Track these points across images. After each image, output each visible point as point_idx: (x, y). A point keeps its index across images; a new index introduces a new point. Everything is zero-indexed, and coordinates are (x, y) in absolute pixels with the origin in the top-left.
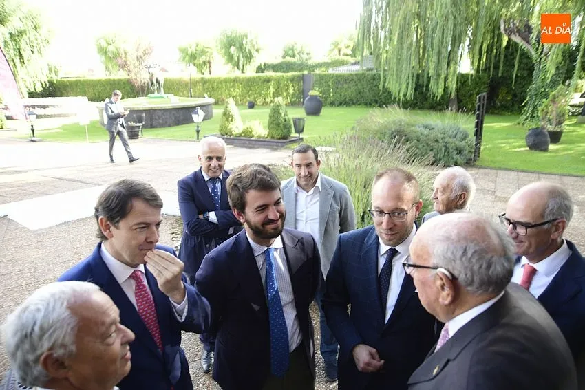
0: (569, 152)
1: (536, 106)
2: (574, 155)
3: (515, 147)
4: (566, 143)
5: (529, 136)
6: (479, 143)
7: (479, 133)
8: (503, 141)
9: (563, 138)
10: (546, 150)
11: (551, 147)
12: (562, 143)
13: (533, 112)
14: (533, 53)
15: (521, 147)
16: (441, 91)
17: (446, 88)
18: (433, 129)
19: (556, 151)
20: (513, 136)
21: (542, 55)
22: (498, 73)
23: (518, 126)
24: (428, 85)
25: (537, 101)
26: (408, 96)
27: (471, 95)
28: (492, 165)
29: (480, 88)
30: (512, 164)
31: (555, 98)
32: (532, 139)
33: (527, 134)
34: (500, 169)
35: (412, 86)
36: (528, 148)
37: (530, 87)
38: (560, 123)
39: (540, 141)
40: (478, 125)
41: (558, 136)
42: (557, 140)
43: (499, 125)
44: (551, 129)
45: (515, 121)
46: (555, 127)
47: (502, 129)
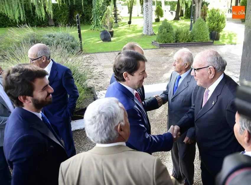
0: (120, 40)
1: (98, 19)
2: (122, 41)
3: (97, 41)
4: (116, 37)
5: (101, 35)
6: (81, 42)
7: (80, 36)
8: (89, 39)
9: (114, 34)
10: (110, 41)
11: (112, 39)
12: (115, 37)
13: (97, 23)
16: (44, 14)
17: (46, 13)
18: (54, 37)
19: (114, 41)
20: (92, 36)
22: (73, 3)
23: (91, 31)
24: (34, 12)
25: (98, 17)
26: (22, 19)
27: (61, 16)
28: (91, 52)
29: (65, 12)
30: (100, 49)
31: (107, 15)
32: (103, 36)
34: (96, 53)
35: (23, 12)
36: (102, 41)
37: (93, 10)
38: (112, 27)
39: (107, 37)
40: (79, 32)
41: (112, 33)
42: (112, 36)
43: (82, 31)
44: (108, 30)
45: (89, 28)
46: (110, 30)
47: (84, 33)
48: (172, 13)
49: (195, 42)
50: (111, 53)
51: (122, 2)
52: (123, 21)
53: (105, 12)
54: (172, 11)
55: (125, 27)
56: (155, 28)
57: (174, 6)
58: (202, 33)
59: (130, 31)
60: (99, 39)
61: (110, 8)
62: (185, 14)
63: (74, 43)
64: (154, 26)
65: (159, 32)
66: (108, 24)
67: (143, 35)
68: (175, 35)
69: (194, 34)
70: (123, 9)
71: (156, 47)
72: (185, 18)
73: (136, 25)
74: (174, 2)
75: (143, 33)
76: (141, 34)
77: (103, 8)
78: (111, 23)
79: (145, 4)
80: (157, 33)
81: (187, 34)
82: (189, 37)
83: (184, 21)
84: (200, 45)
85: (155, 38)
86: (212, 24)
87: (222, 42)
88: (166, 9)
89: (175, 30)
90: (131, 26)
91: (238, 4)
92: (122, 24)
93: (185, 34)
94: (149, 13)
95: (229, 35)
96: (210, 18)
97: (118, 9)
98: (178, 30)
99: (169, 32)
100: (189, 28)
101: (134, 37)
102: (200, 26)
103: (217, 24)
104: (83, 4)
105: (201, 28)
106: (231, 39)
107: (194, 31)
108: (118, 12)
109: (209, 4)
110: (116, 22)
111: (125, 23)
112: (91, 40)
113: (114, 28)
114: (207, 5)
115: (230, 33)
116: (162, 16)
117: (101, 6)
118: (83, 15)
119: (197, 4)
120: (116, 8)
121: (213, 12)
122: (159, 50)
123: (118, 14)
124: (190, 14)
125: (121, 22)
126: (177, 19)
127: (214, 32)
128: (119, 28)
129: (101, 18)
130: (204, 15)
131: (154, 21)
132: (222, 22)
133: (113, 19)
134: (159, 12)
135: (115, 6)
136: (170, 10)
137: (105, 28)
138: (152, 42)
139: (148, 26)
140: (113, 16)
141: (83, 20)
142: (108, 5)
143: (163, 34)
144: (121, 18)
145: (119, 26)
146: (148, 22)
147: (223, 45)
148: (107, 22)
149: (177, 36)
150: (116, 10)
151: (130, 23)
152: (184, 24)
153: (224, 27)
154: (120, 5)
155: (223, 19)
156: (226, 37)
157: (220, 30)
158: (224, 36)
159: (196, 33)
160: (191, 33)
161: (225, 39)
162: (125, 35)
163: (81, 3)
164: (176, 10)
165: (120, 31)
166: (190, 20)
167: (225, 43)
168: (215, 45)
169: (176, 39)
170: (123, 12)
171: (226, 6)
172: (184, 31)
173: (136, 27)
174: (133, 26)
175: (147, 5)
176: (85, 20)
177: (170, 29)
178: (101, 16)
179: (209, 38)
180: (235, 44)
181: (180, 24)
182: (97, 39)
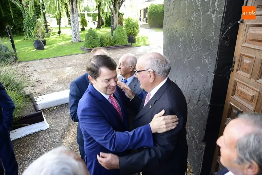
0: (52, 48)
1: (30, 30)
2: (55, 49)
3: (31, 50)
4: (49, 45)
5: (35, 44)
6: (16, 52)
7: (13, 46)
8: (23, 48)
10: (43, 49)
11: (45, 47)
12: (47, 45)
13: (29, 33)
14: (19, 5)
15: (32, 49)
19: (47, 49)
20: (26, 45)
21: (24, 7)
23: (24, 41)
25: (29, 28)
28: (26, 60)
30: (35, 57)
31: (38, 26)
32: (36, 45)
33: (34, 43)
34: (31, 60)
36: (36, 50)
37: (24, 22)
38: (44, 37)
39: (40, 45)
40: (12, 42)
41: (44, 42)
42: (45, 44)
43: (15, 41)
44: (41, 40)
45: (22, 38)
46: (42, 39)
47: (18, 43)
48: (94, 23)
49: (117, 45)
50: (46, 60)
51: (51, 16)
52: (54, 31)
53: (36, 23)
54: (94, 21)
55: (55, 36)
56: (81, 36)
57: (96, 17)
58: (122, 38)
59: (61, 39)
60: (32, 48)
61: (40, 20)
62: (105, 23)
63: (7, 52)
64: (80, 34)
65: (86, 39)
66: (40, 34)
67: (72, 42)
68: (100, 41)
69: (115, 39)
70: (52, 21)
71: (85, 52)
72: (105, 26)
73: (65, 34)
74: (95, 14)
75: (73, 41)
76: (70, 41)
77: (34, 20)
78: (43, 34)
79: (71, 16)
80: (84, 40)
81: (110, 39)
82: (112, 42)
83: (104, 29)
84: (122, 47)
85: (83, 44)
86: (129, 30)
87: (138, 44)
88: (89, 19)
89: (99, 37)
90: (61, 35)
91: (146, 14)
92: (53, 34)
93: (108, 40)
94: (76, 23)
95: (142, 38)
96: (127, 25)
97: (48, 21)
98: (102, 36)
99: (94, 38)
100: (110, 34)
101: (65, 44)
102: (120, 32)
103: (133, 30)
104: (12, 16)
105: (121, 34)
106: (144, 41)
107: (115, 37)
108: (48, 24)
109: (123, 14)
110: (47, 32)
111: (55, 33)
112: (25, 49)
113: (45, 38)
114: (123, 15)
115: (143, 36)
116: (86, 25)
117: (32, 18)
118: (15, 27)
119: (115, 14)
120: (46, 20)
121: (128, 21)
122: (88, 54)
123: (48, 26)
124: (109, 23)
125: (52, 32)
126: (99, 27)
127: (131, 36)
128: (50, 37)
129: (33, 29)
130: (121, 23)
131: (80, 30)
132: (137, 28)
133: (44, 30)
134: (84, 23)
135: (45, 19)
136: (92, 21)
137: (38, 38)
138: (81, 48)
139: (76, 35)
140: (44, 27)
141: (16, 31)
142: (39, 17)
143: (90, 40)
144: (51, 28)
145: (50, 35)
146: (76, 31)
147: (140, 46)
148: (39, 33)
149: (102, 41)
150: (46, 23)
151: (59, 32)
152: (105, 31)
153: (139, 32)
154: (49, 17)
155: (138, 25)
156: (140, 40)
157: (135, 35)
158: (138, 39)
159: (117, 38)
160: (113, 39)
161: (140, 41)
162: (56, 43)
163: (11, 16)
164: (97, 20)
165: (52, 40)
166: (110, 27)
167: (140, 45)
168: (133, 47)
169: (101, 44)
170: (52, 23)
171: (137, 15)
172: (107, 37)
173: (65, 35)
174: (62, 36)
175: (74, 17)
176: (18, 32)
177: (95, 36)
178: (32, 28)
179: (127, 42)
180: (149, 45)
181: (102, 32)
182: (31, 48)
